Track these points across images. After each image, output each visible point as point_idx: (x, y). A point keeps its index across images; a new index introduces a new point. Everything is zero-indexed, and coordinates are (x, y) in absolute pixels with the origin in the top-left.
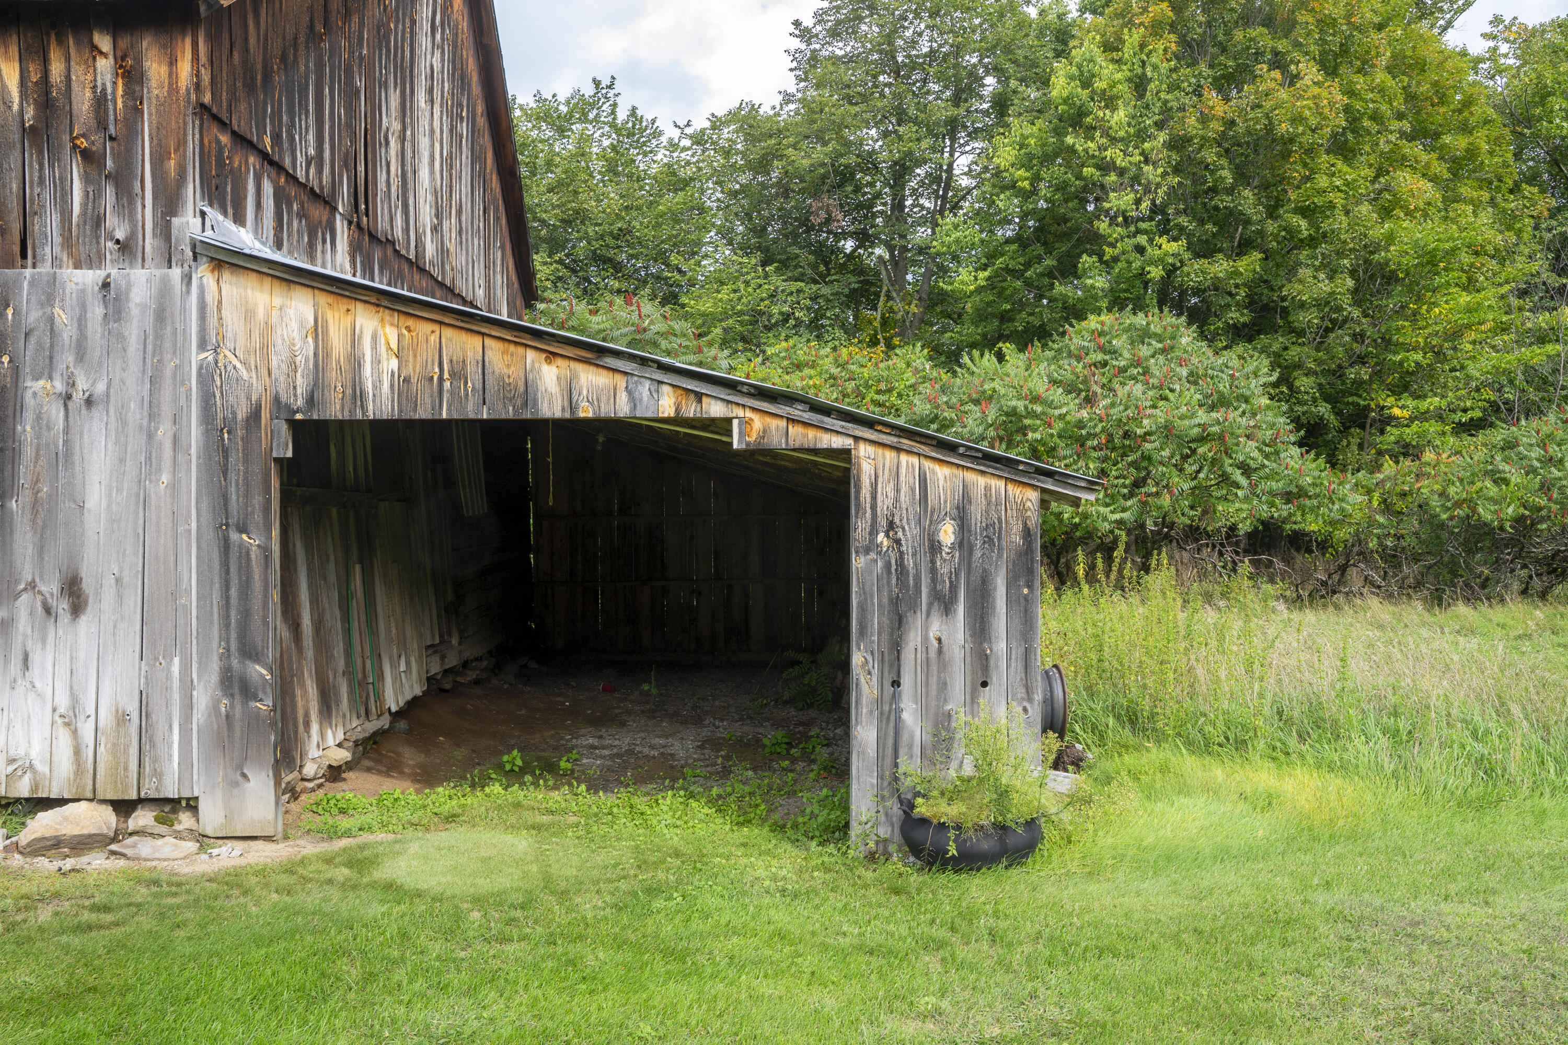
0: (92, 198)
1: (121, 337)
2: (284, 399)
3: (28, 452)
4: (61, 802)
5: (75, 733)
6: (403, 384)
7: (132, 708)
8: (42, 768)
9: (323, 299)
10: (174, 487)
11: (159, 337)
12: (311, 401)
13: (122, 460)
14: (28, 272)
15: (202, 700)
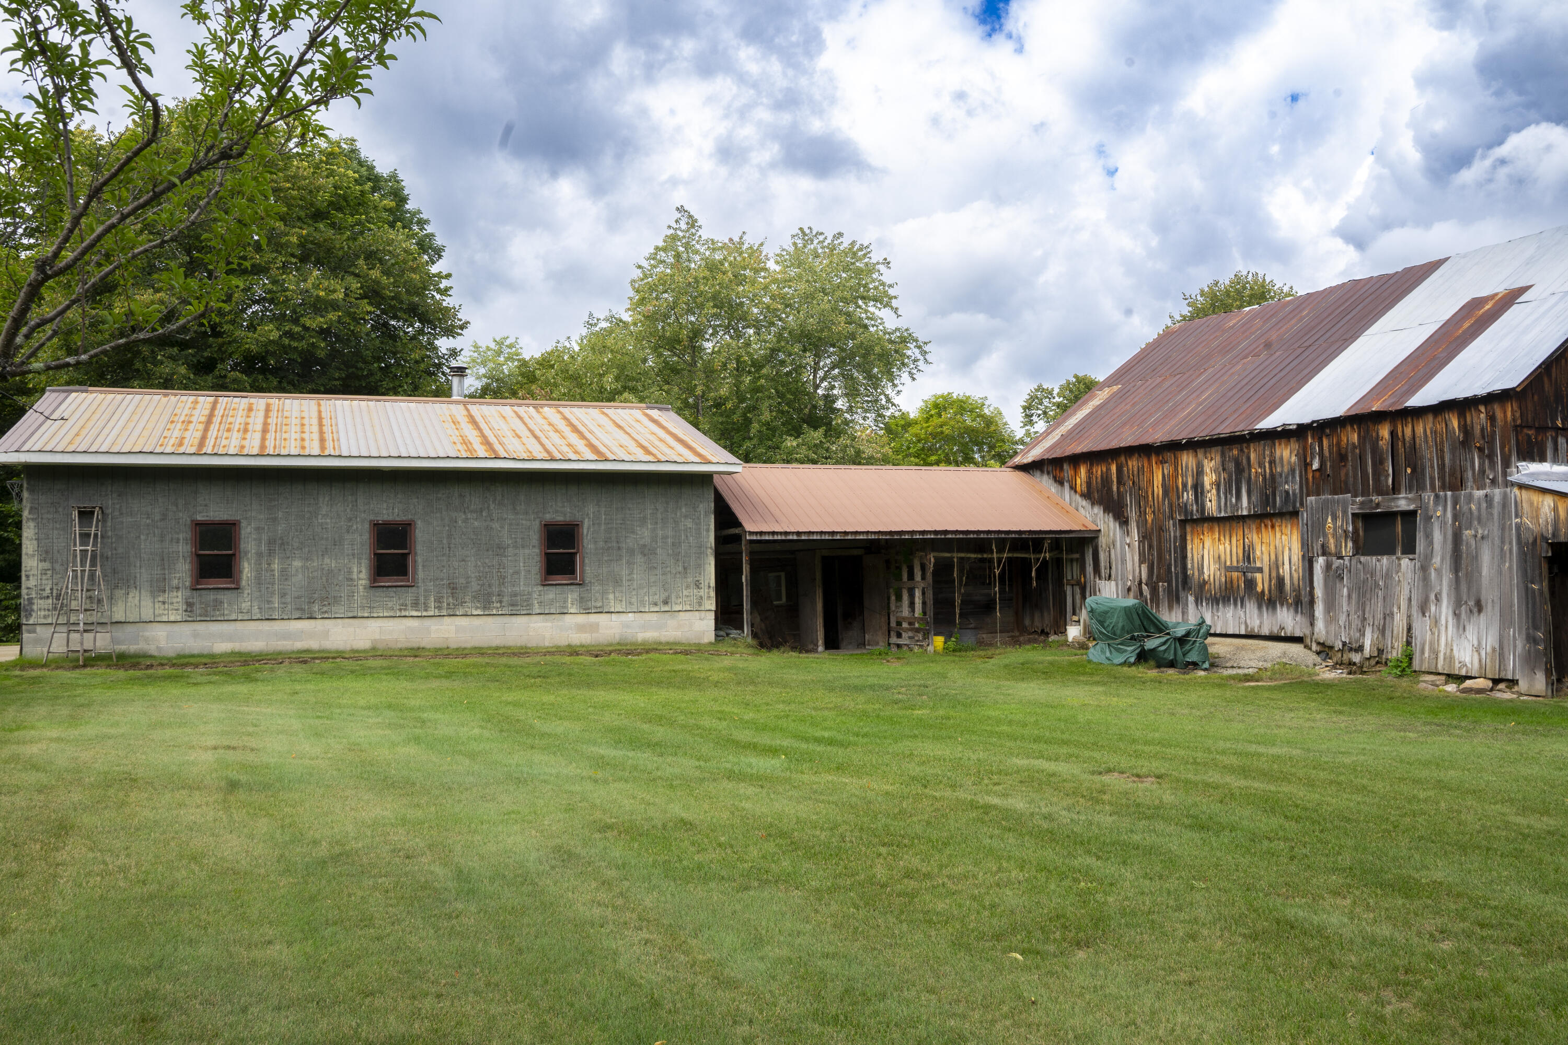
0: (1482, 465)
1: (1492, 514)
2: (1545, 534)
3: (1464, 555)
4: (1475, 678)
5: (1479, 654)
7: (1497, 647)
8: (1469, 665)
9: (1556, 498)
10: (1510, 568)
11: (1504, 513)
12: (1554, 535)
13: (1493, 558)
14: (1463, 492)
15: (1520, 645)
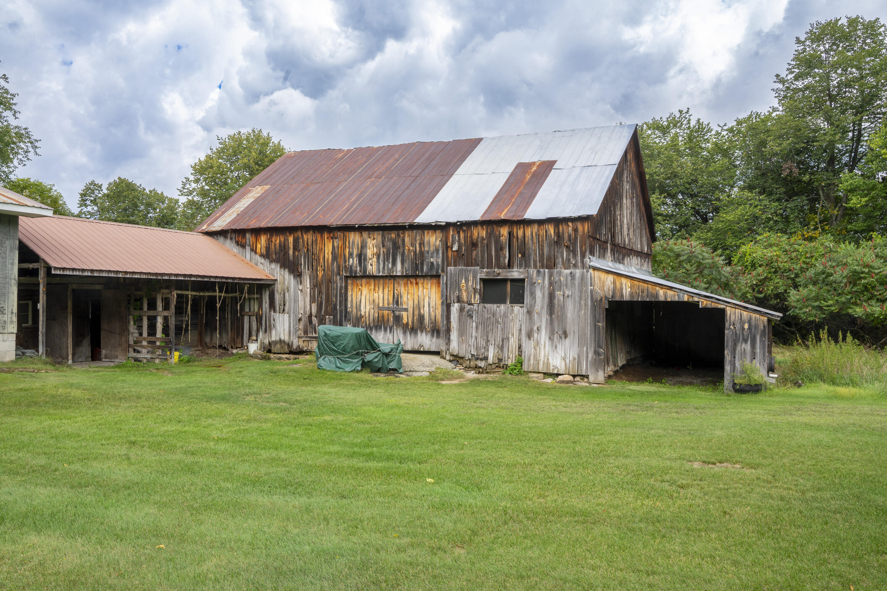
0: (568, 255)
1: (574, 284)
2: (607, 296)
3: (556, 306)
4: (563, 374)
5: (565, 361)
6: (631, 294)
7: (576, 357)
8: (559, 368)
9: (615, 277)
10: (585, 313)
11: (582, 284)
12: (613, 297)
13: (574, 308)
14: (555, 270)
15: (590, 356)
